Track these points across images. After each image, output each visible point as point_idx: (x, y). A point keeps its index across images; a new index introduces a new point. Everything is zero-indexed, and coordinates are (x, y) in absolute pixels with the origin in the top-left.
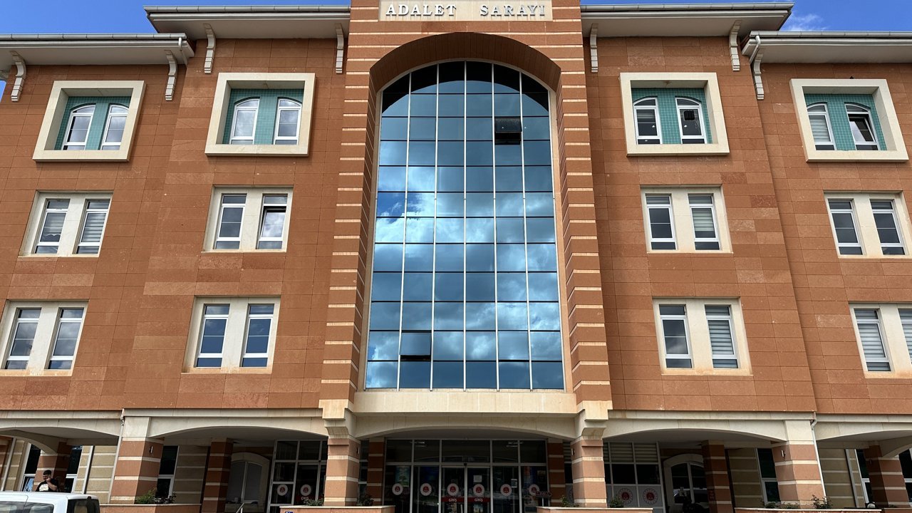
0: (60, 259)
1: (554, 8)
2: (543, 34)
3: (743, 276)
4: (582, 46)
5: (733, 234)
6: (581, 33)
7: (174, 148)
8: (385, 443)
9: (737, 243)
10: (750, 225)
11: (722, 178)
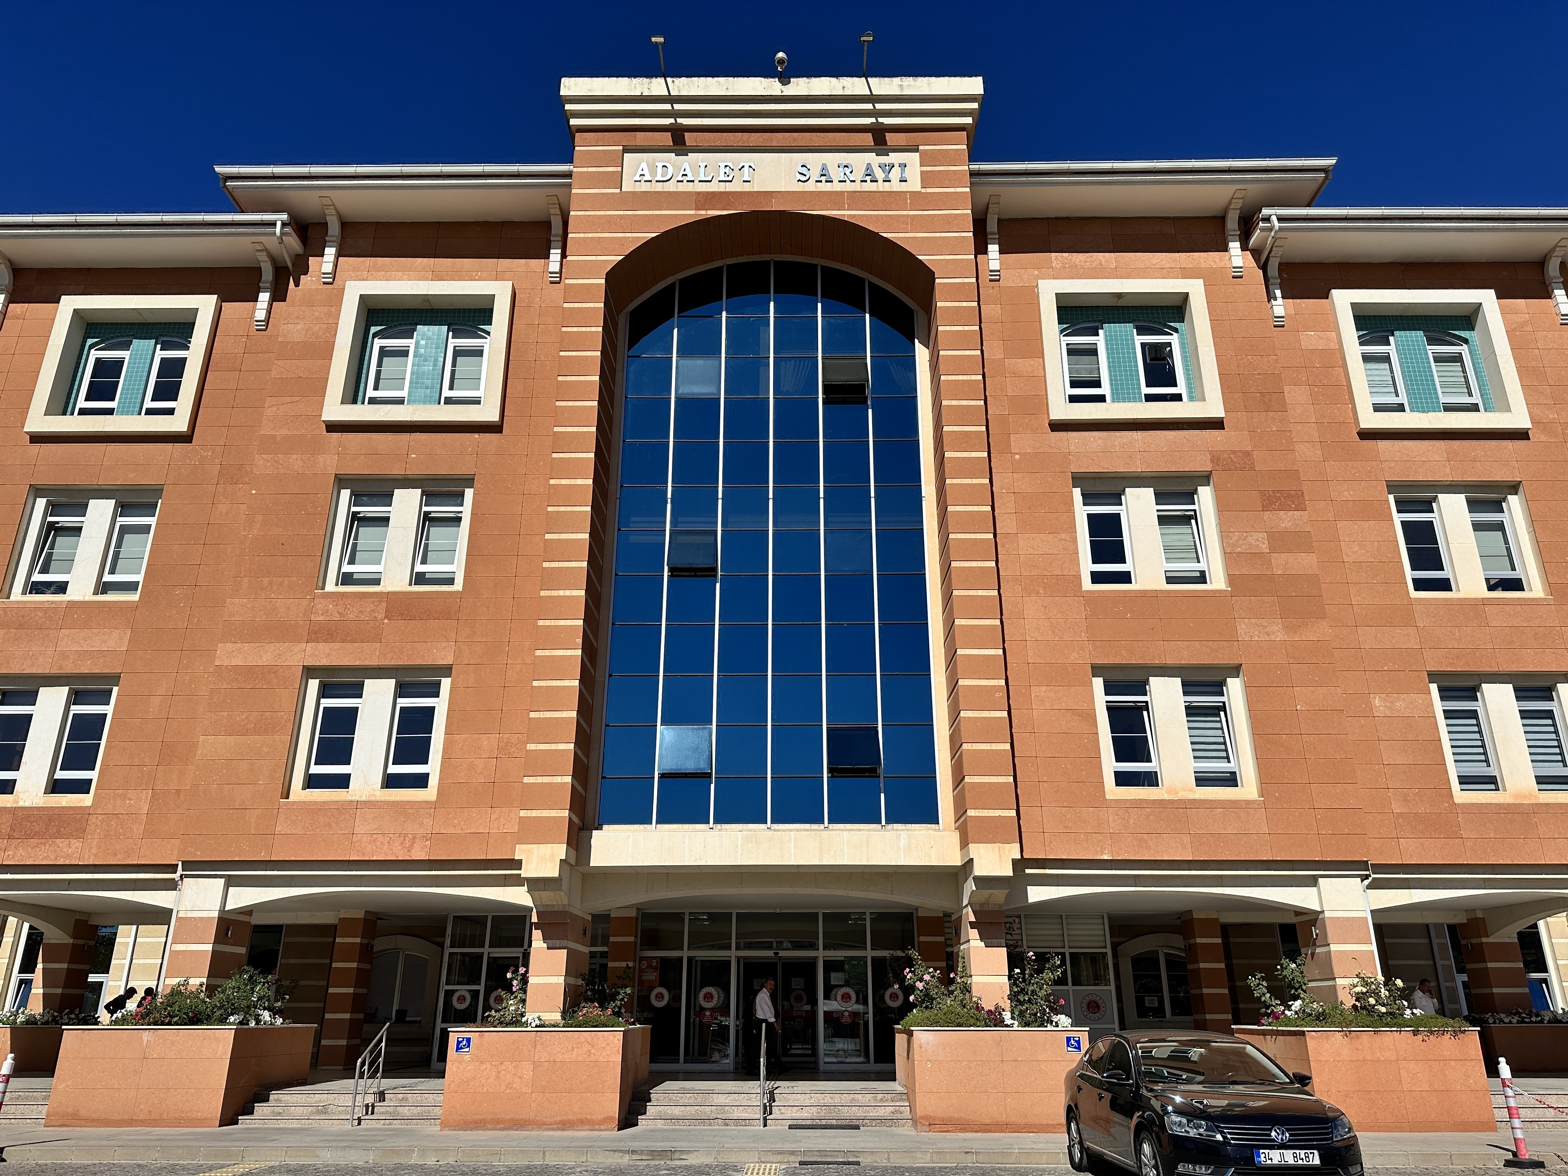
0: (72, 604)
1: (925, 169)
2: (905, 213)
3: (1246, 630)
4: (971, 234)
5: (1229, 557)
6: (969, 212)
7: (269, 412)
8: (637, 919)
9: (1238, 573)
10: (1259, 541)
11: (1212, 461)
